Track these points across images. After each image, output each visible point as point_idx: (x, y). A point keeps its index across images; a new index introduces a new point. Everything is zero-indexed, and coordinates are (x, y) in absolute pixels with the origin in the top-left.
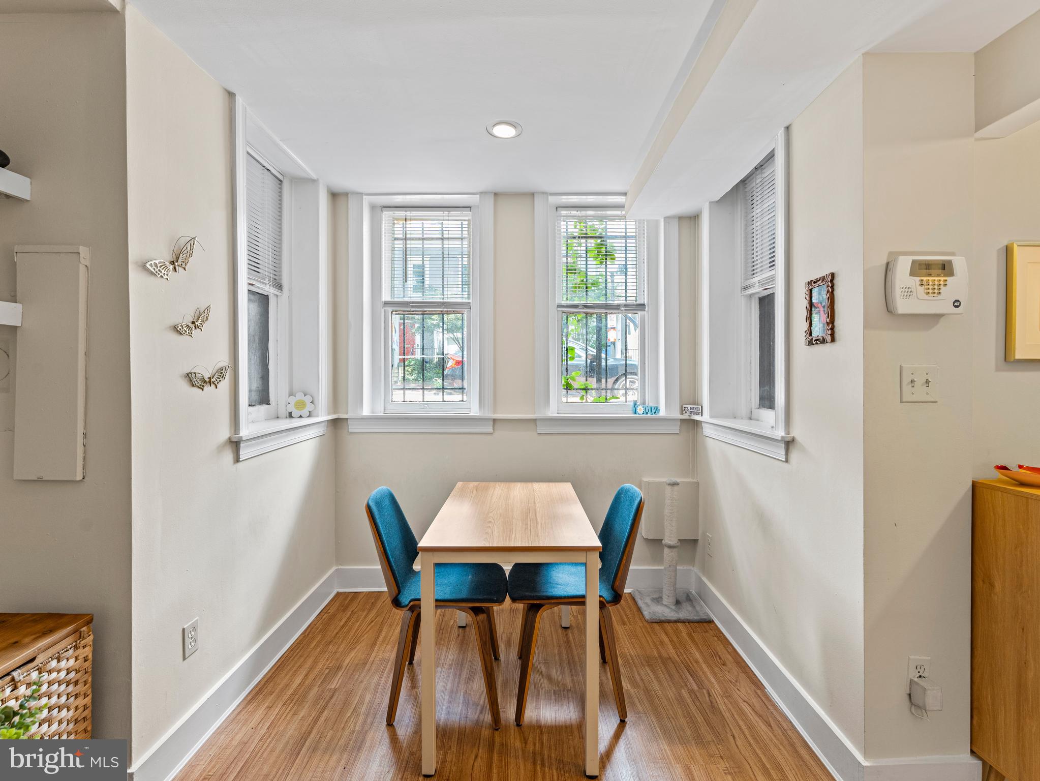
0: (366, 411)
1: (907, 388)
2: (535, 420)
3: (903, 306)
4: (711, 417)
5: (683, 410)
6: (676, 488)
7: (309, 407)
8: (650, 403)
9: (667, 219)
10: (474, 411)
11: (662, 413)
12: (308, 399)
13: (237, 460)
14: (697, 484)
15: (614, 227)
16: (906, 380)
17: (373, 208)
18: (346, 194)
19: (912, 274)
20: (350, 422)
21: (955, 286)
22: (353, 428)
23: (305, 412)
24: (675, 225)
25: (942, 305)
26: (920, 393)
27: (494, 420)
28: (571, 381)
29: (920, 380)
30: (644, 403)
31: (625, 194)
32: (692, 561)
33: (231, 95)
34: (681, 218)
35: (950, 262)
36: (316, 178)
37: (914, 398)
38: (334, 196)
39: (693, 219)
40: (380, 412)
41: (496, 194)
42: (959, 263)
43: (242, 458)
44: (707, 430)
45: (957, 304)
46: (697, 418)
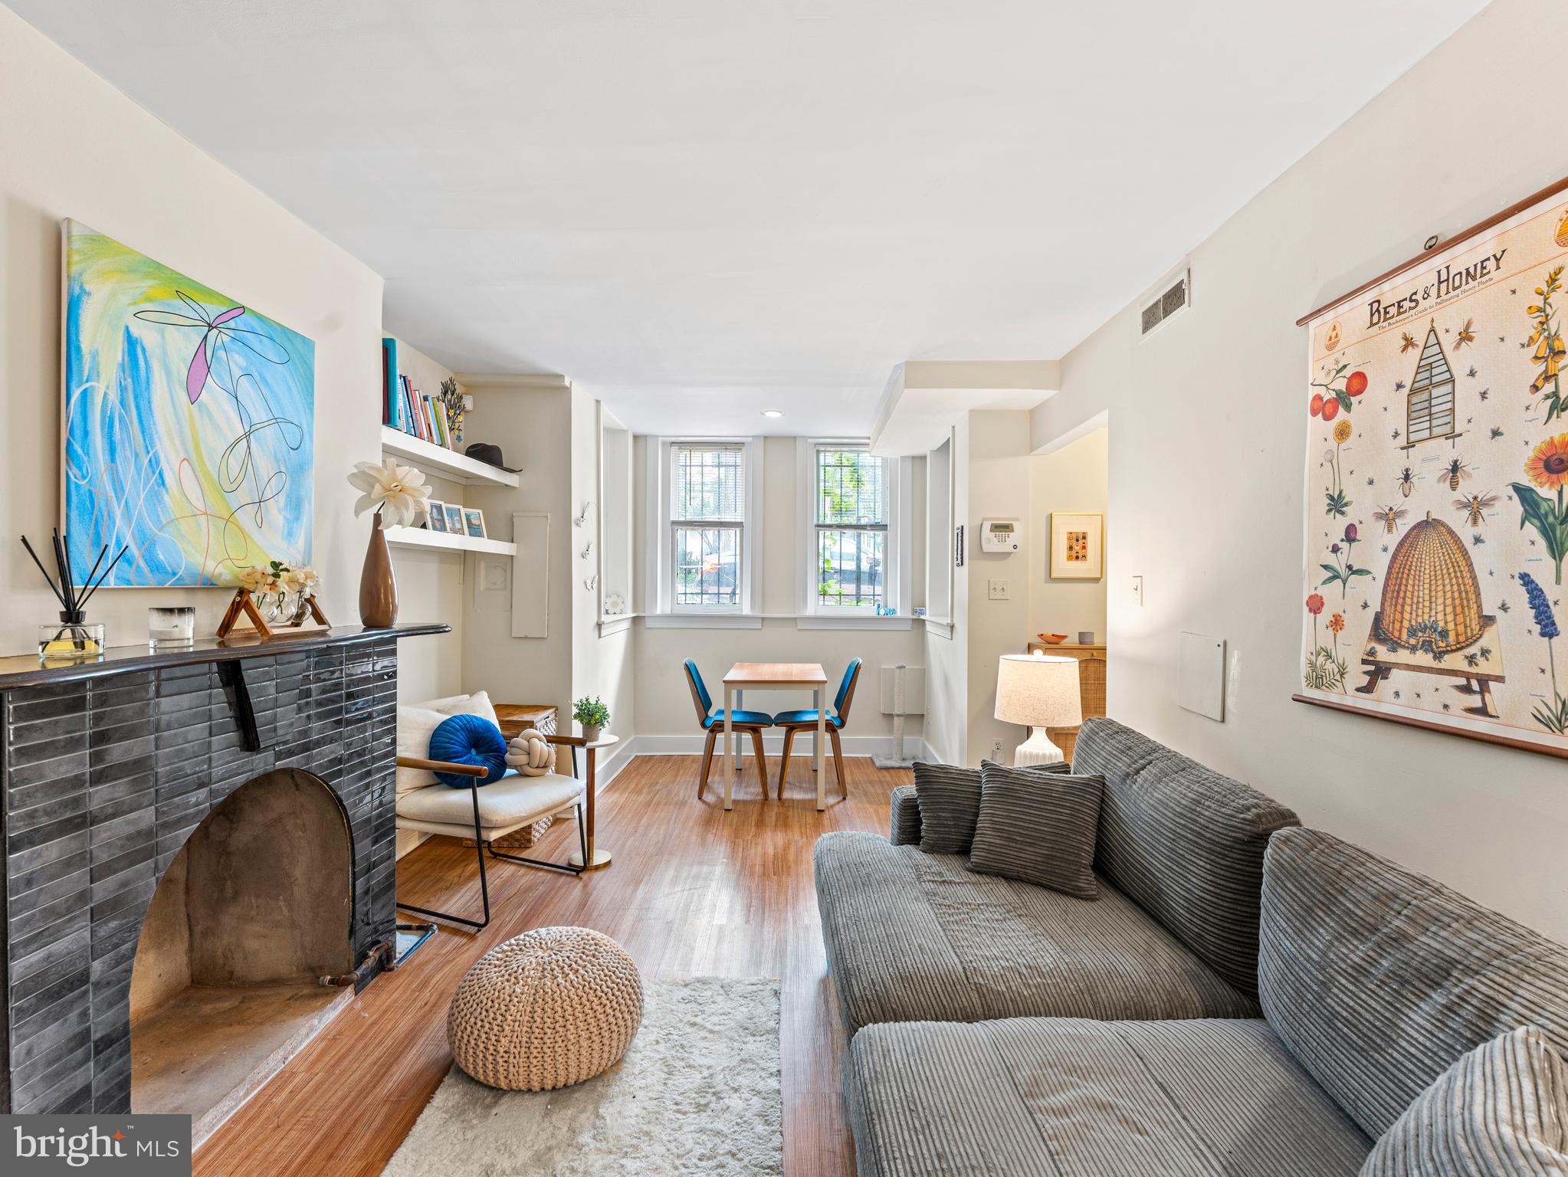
0: (659, 612)
1: (992, 592)
2: (796, 619)
3: (986, 548)
4: (930, 616)
5: (914, 612)
6: (903, 670)
7: (621, 606)
8: (890, 606)
9: (903, 458)
10: (747, 610)
11: (899, 614)
12: (620, 600)
13: (600, 637)
14: (924, 669)
15: (865, 459)
16: (992, 587)
17: (664, 443)
18: (646, 437)
19: (991, 531)
20: (646, 619)
21: (1013, 538)
22: (649, 624)
23: (618, 610)
24: (909, 463)
25: (1007, 547)
26: (999, 595)
27: (763, 619)
28: (826, 588)
29: (999, 588)
30: (886, 606)
31: (869, 438)
32: (920, 732)
33: (598, 402)
34: (913, 458)
35: (1012, 524)
36: (626, 429)
37: (996, 597)
38: (636, 437)
39: (923, 458)
40: (668, 612)
41: (765, 437)
42: (1016, 525)
43: (602, 635)
44: (929, 627)
45: (1015, 547)
46: (922, 617)
